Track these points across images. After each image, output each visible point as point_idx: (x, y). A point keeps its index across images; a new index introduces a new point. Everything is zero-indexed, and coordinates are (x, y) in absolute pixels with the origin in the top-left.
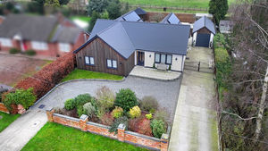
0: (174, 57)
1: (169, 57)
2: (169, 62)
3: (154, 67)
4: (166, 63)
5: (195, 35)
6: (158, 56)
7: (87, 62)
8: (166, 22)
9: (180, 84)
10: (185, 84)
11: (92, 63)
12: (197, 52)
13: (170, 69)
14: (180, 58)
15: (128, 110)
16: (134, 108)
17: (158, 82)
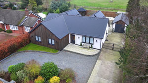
0: (95, 39)
1: (91, 39)
2: (91, 42)
3: (81, 45)
4: (89, 43)
5: (114, 24)
6: (84, 38)
7: (37, 39)
8: (93, 16)
9: (97, 59)
10: (100, 59)
11: (40, 40)
12: (115, 36)
13: (92, 47)
14: (99, 40)
15: (49, 79)
16: (54, 78)
17: (82, 56)
